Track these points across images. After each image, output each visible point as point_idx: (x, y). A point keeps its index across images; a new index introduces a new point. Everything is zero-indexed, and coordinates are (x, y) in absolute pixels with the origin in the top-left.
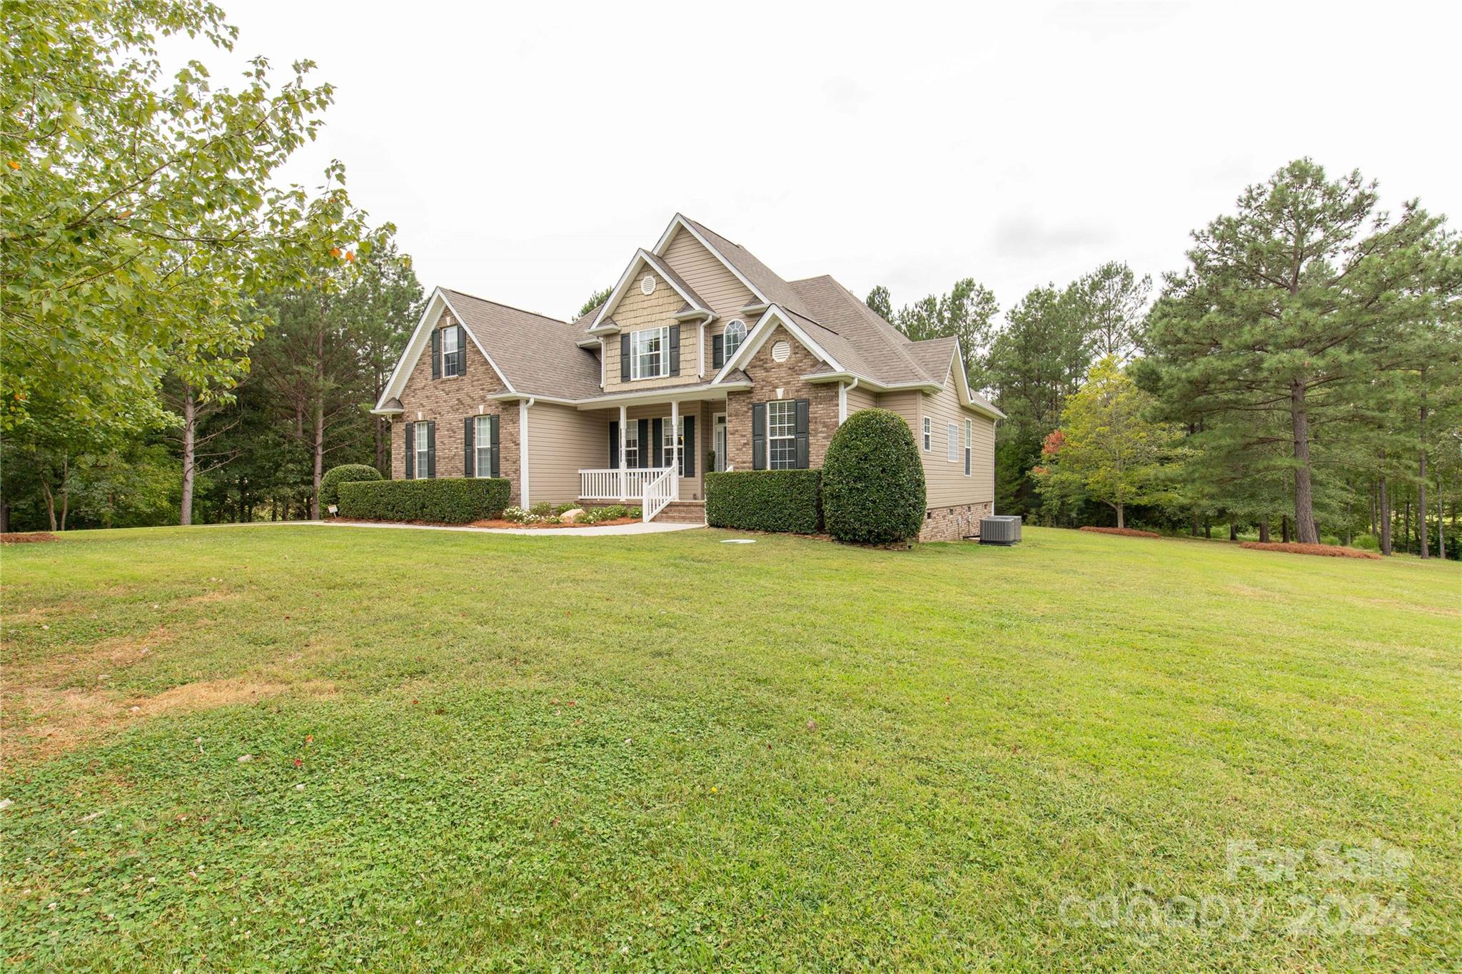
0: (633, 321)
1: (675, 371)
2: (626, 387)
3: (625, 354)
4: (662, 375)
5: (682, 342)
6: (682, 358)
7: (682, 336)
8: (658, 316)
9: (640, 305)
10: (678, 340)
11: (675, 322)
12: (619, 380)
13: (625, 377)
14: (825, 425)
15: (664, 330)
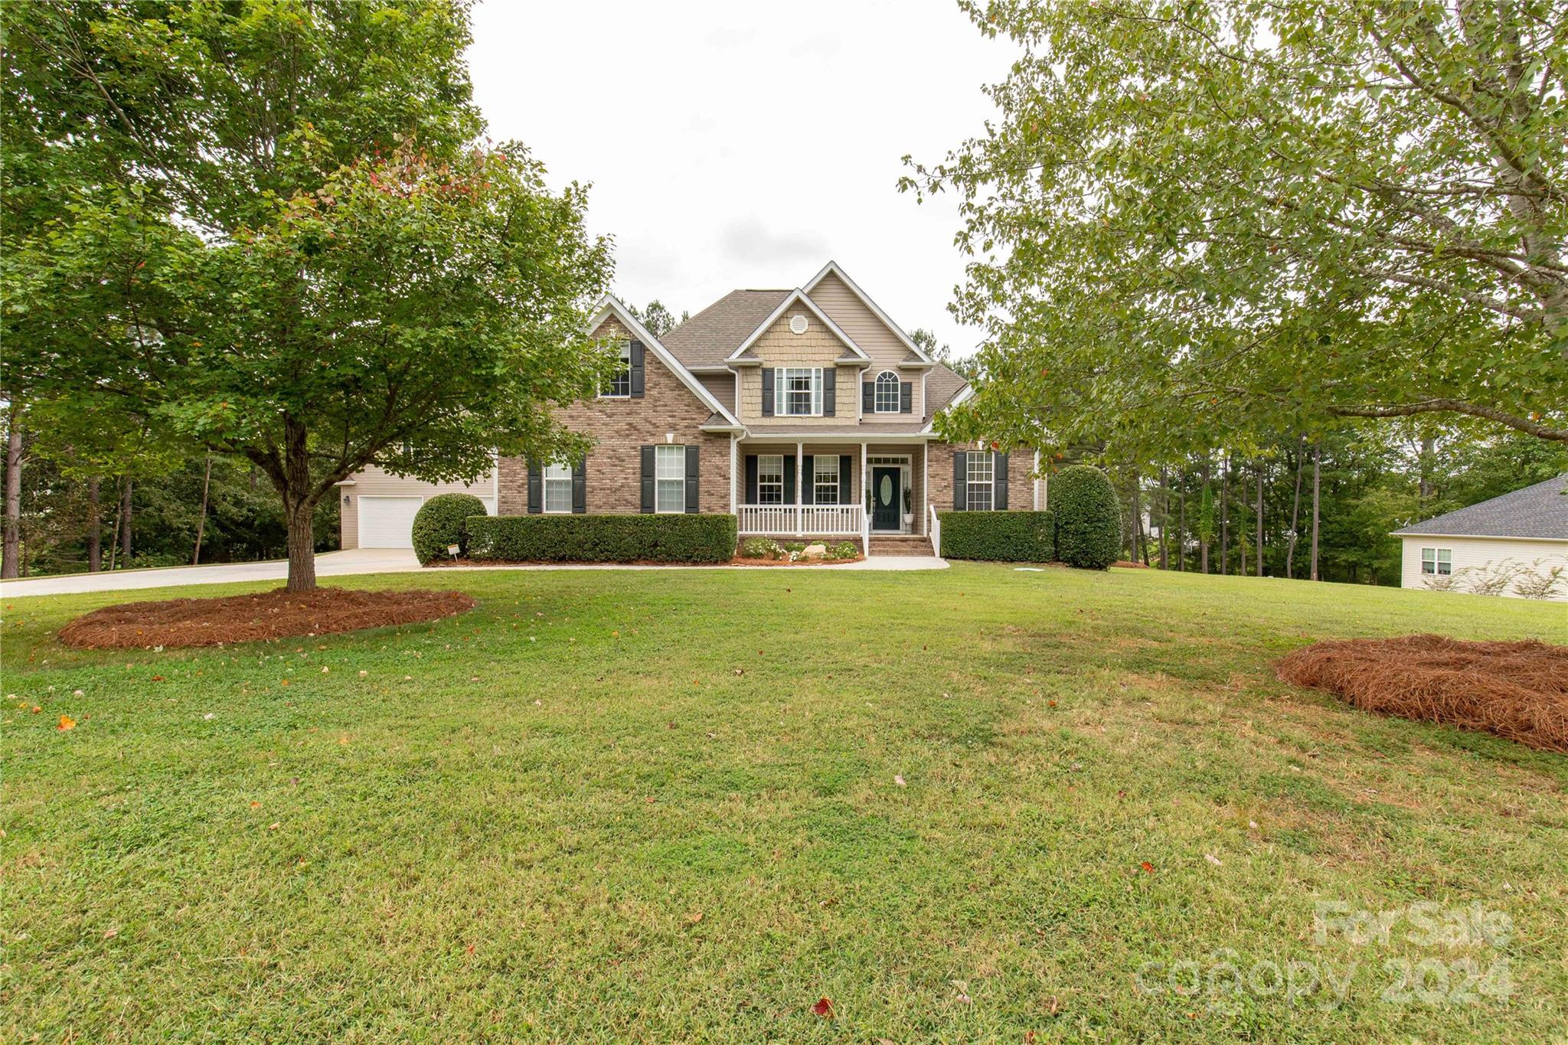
0: (777, 357)
1: (830, 410)
2: (767, 421)
3: (768, 389)
4: (813, 414)
5: (837, 386)
6: (837, 400)
7: (838, 379)
8: (810, 357)
9: (787, 342)
10: (834, 382)
11: (831, 365)
12: (760, 414)
13: (768, 410)
14: (1022, 474)
15: (818, 371)
